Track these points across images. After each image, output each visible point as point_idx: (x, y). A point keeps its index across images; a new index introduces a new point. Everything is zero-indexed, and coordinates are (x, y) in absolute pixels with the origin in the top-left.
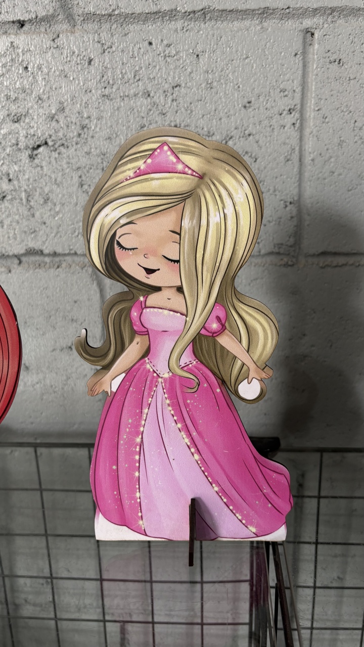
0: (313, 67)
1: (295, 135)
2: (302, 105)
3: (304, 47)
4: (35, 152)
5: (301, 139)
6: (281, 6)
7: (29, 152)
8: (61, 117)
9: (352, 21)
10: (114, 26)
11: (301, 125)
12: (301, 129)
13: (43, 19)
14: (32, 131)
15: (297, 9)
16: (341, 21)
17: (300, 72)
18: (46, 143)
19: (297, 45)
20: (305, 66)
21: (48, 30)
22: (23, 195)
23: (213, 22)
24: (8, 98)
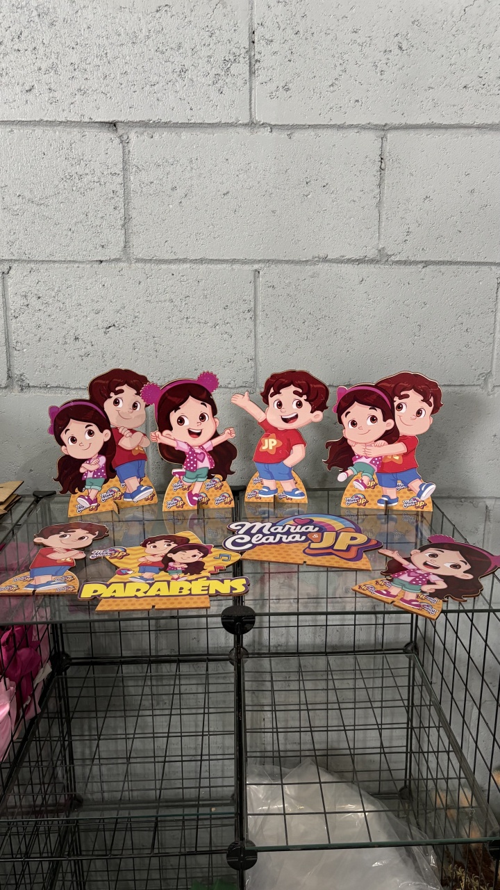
0: (260, 289)
1: (252, 323)
2: (255, 308)
3: (255, 279)
4: (108, 330)
5: (255, 325)
6: (242, 258)
7: (104, 330)
8: (122, 311)
9: (279, 266)
10: (153, 265)
11: (255, 318)
12: (255, 321)
13: (113, 260)
14: (106, 319)
15: (250, 260)
16: (272, 266)
17: (253, 291)
18: (114, 325)
19: (251, 278)
20: (255, 288)
21: (116, 266)
22: (100, 354)
23: (206, 265)
24: (93, 301)
